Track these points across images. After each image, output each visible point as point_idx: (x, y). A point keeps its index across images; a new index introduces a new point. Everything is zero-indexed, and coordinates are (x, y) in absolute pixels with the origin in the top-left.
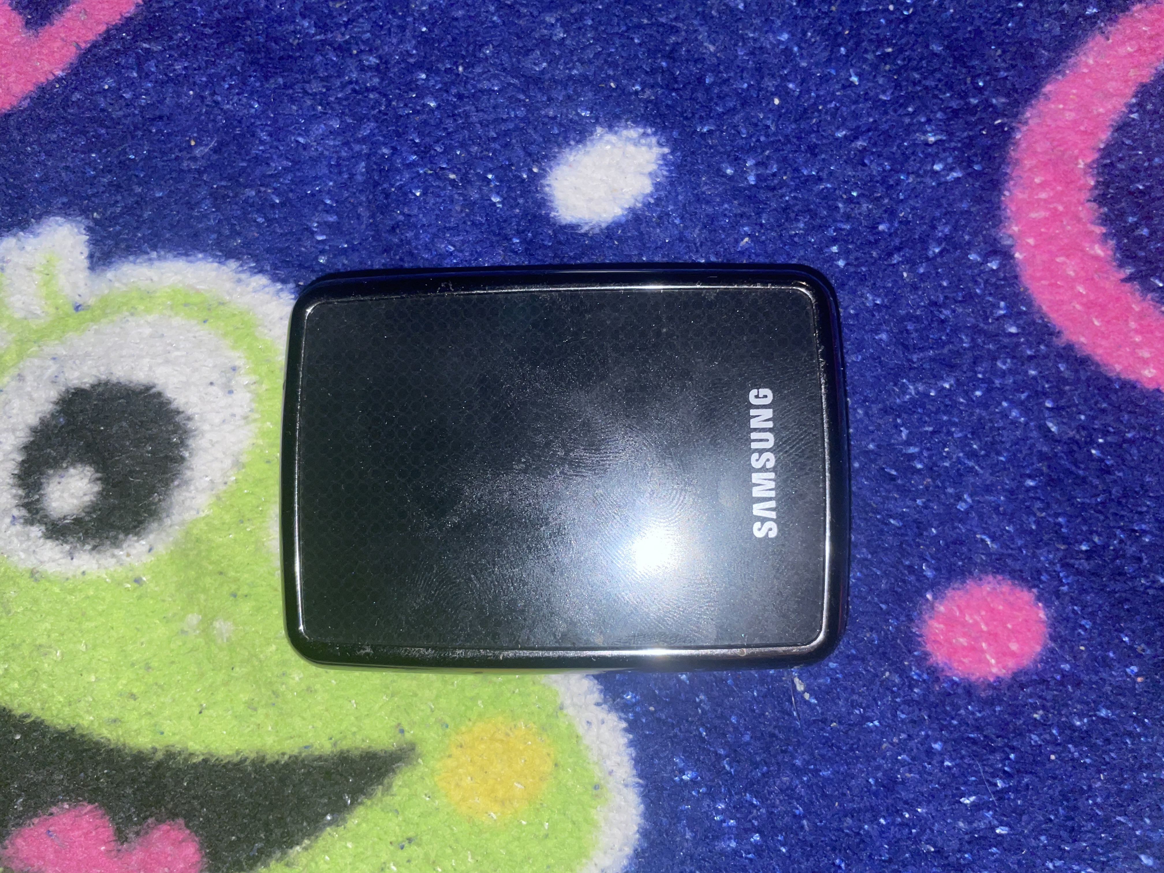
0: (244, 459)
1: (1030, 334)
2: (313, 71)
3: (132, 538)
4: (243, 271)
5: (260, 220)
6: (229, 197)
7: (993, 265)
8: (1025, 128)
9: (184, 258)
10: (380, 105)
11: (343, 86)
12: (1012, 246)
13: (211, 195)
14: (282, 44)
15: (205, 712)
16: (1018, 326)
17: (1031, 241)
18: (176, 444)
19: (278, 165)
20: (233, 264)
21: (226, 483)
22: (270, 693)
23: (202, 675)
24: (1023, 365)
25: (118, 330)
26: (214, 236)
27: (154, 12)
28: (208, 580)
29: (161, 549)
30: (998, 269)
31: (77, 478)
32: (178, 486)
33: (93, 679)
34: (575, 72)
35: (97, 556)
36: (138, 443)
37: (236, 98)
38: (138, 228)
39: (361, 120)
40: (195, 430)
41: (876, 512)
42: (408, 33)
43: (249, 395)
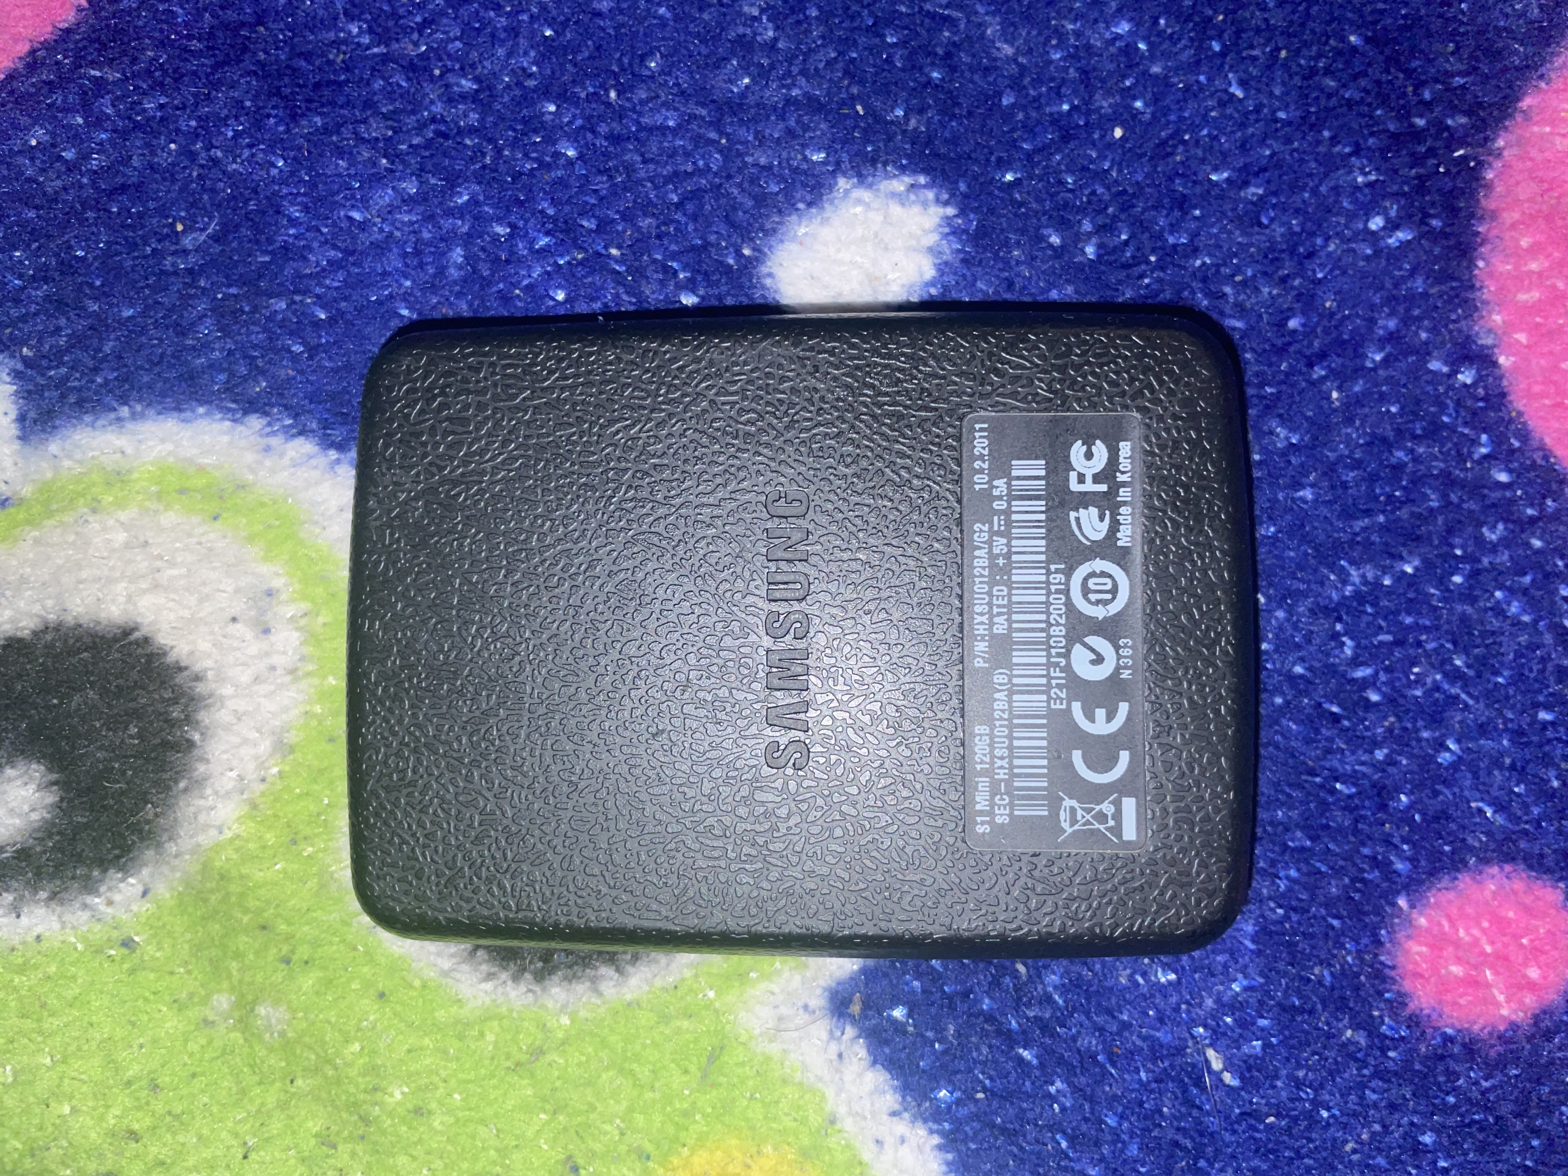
0: (292, 737)
1: (1530, 482)
2: (369, 104)
3: (114, 875)
4: (273, 433)
5: (297, 348)
6: (243, 312)
7: (1466, 377)
8: (1498, 164)
9: (175, 414)
10: (484, 155)
11: (421, 126)
12: (1495, 346)
13: (213, 310)
14: (317, 63)
15: (253, 1156)
16: (1510, 471)
17: (1522, 337)
18: (178, 720)
19: (321, 257)
20: (256, 422)
21: (263, 780)
22: (356, 1117)
23: (243, 1092)
24: (1522, 531)
25: (72, 538)
26: (222, 377)
27: (107, 18)
28: (242, 941)
29: (163, 891)
30: (1475, 384)
31: (19, 782)
32: (186, 790)
33: (66, 1110)
34: (795, 92)
35: (59, 909)
36: (116, 723)
37: (246, 153)
38: (96, 370)
39: (453, 181)
40: (210, 696)
41: (1312, 773)
42: (523, 42)
43: (296, 634)
